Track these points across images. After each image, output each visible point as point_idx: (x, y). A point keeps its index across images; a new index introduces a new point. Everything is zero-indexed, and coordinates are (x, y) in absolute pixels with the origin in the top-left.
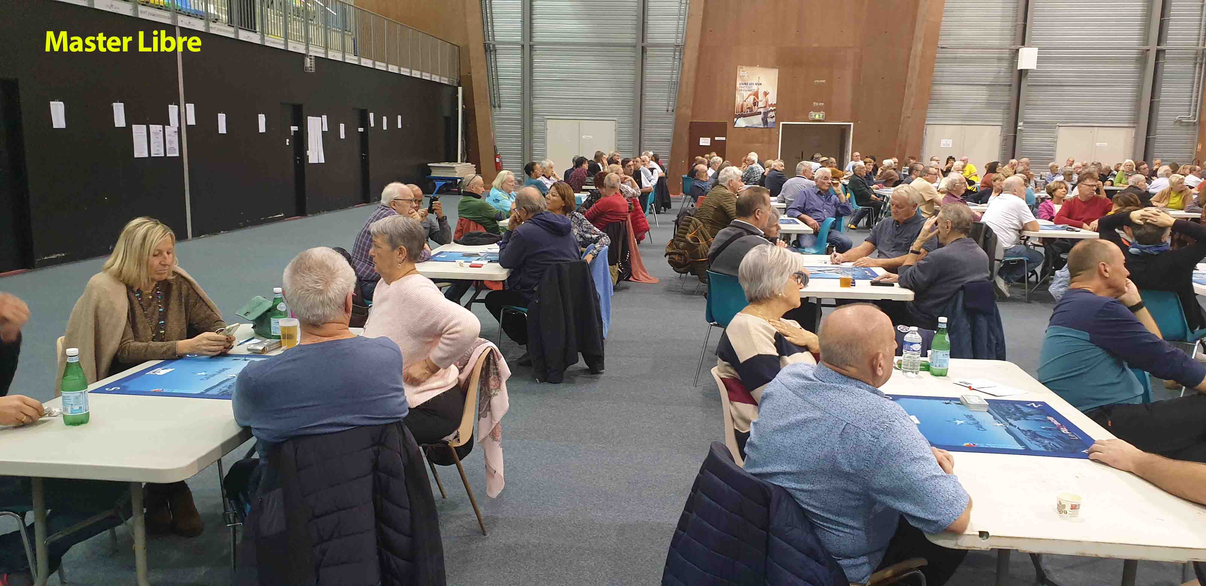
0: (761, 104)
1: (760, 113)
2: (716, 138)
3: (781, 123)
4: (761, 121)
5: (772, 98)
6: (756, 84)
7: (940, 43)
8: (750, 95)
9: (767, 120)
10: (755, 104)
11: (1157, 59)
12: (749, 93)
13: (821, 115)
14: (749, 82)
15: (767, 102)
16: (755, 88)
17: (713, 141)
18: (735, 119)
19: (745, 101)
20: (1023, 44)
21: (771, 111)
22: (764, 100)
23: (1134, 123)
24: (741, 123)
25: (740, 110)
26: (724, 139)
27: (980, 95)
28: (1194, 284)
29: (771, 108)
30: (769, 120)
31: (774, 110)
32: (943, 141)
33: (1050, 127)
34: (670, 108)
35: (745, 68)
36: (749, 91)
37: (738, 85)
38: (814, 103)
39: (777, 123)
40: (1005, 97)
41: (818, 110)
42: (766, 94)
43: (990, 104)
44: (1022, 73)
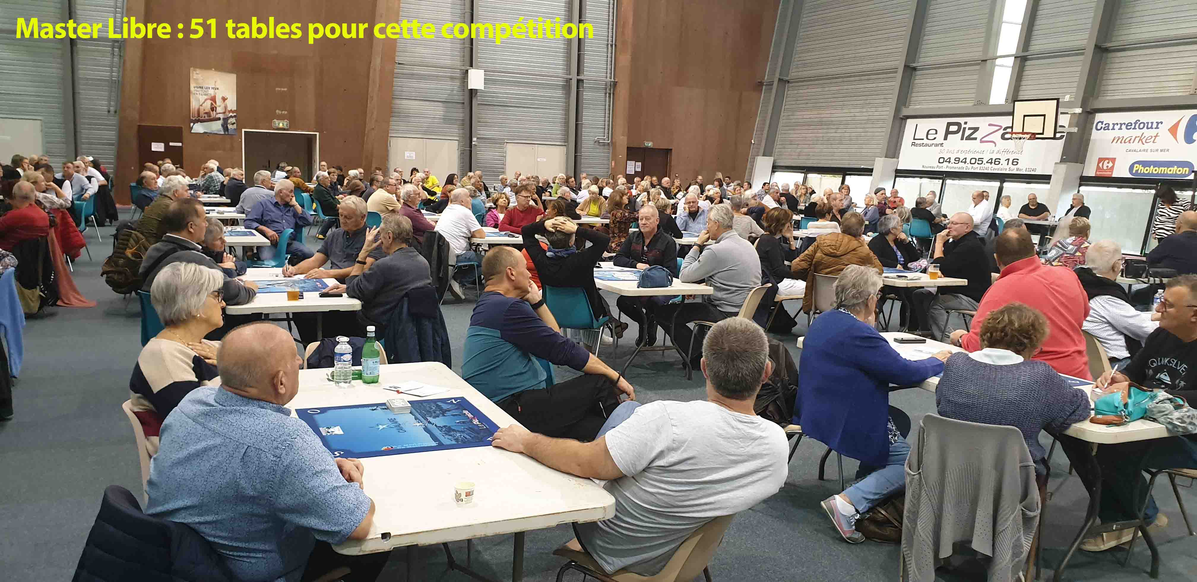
0: (219, 110)
1: (219, 119)
2: (171, 144)
3: (243, 130)
4: (220, 127)
5: (232, 104)
6: (213, 88)
7: (398, 59)
8: (206, 100)
9: (227, 127)
10: (213, 109)
11: (578, 88)
12: (206, 97)
13: (285, 123)
14: (205, 86)
15: (226, 107)
16: (211, 92)
17: (167, 146)
18: (192, 124)
19: (201, 105)
20: (471, 66)
21: (231, 117)
22: (223, 106)
23: (565, 142)
24: (198, 128)
25: (196, 115)
26: (180, 144)
27: (437, 111)
28: (596, 280)
29: (231, 114)
30: (230, 127)
31: (235, 116)
32: (407, 154)
33: (500, 143)
34: (112, 109)
35: (198, 71)
36: (205, 95)
37: (192, 89)
38: (277, 111)
39: (238, 129)
40: (460, 114)
41: (281, 118)
42: (224, 99)
43: (446, 120)
44: (472, 93)
